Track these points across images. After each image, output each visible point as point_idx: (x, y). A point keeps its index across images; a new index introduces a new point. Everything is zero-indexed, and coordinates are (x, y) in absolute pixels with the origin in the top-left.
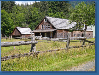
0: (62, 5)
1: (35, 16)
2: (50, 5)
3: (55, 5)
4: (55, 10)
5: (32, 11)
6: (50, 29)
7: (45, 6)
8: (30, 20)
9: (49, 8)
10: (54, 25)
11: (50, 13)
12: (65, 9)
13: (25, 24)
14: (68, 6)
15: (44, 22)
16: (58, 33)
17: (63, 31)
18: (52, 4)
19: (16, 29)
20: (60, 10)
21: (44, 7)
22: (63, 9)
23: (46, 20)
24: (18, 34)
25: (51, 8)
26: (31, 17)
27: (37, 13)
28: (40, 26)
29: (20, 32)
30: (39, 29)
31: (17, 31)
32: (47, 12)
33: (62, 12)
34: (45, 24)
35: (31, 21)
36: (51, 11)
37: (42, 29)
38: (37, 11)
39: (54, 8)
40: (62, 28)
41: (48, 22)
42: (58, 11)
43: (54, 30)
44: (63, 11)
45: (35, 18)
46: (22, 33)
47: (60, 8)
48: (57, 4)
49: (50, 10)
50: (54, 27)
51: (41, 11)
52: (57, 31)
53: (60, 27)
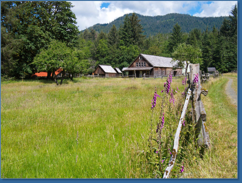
0: (136, 36)
1: (104, 50)
2: (121, 37)
3: (127, 36)
4: (128, 42)
5: (99, 44)
6: (145, 67)
7: (115, 37)
8: (98, 55)
9: (120, 40)
10: (151, 63)
11: (121, 46)
12: (140, 41)
13: (92, 61)
14: (142, 38)
15: (139, 60)
16: (155, 71)
17: (159, 69)
18: (124, 35)
19: (98, 68)
20: (133, 43)
21: (114, 39)
22: (137, 40)
23: (141, 58)
24: (101, 72)
25: (122, 41)
26: (99, 51)
27: (106, 46)
28: (135, 64)
29: (104, 70)
30: (133, 67)
31: (100, 69)
32: (117, 45)
33: (136, 45)
34: (140, 61)
35: (99, 57)
36: (123, 43)
37: (137, 67)
38: (106, 44)
39: (126, 40)
40: (158, 66)
41: (144, 59)
42: (132, 44)
43: (151, 68)
44: (137, 43)
45: (104, 53)
46: (106, 72)
47: (134, 40)
48: (129, 36)
49: (121, 42)
50: (150, 65)
51: (111, 44)
52: (154, 69)
53: (155, 64)
